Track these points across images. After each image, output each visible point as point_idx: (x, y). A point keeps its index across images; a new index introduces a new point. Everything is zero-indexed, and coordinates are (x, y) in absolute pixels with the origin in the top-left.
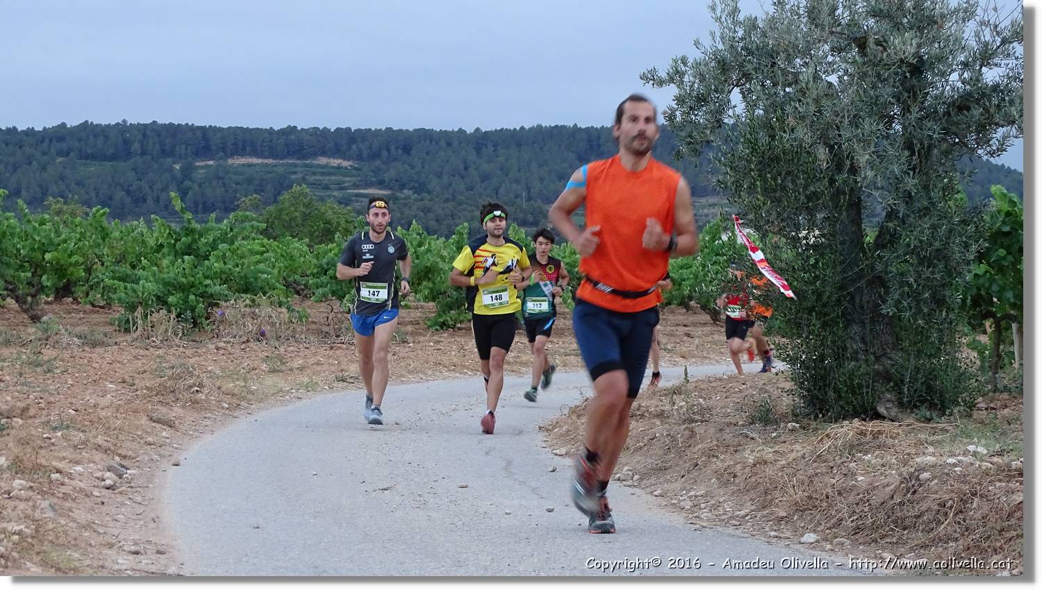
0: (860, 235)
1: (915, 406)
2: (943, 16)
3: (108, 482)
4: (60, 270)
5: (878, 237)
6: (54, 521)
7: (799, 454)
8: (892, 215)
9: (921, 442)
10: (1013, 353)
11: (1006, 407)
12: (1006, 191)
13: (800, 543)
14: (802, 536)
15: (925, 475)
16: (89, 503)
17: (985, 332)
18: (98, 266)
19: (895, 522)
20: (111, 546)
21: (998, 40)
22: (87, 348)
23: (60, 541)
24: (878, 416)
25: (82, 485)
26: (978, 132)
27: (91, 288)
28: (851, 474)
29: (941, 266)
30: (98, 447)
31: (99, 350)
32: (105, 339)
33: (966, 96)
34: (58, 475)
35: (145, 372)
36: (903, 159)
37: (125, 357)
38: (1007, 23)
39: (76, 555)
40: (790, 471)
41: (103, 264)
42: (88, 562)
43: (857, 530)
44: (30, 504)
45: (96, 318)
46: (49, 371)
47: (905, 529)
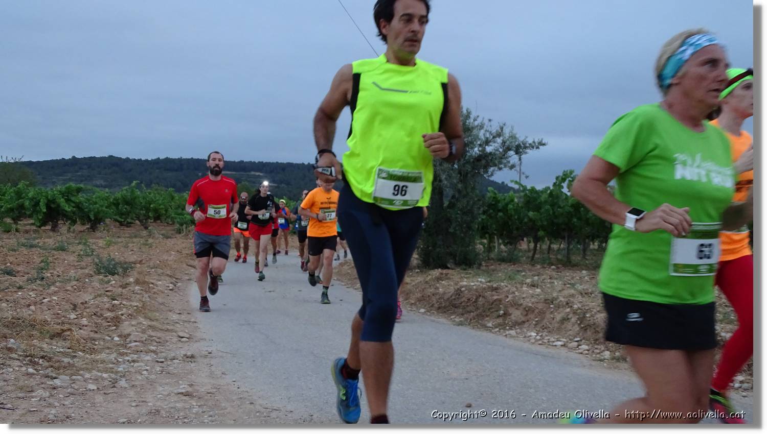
0: (442, 204)
1: (461, 265)
2: (473, 128)
3: (171, 288)
4: (156, 210)
5: (449, 204)
6: (150, 302)
7: (419, 281)
8: (453, 197)
9: (462, 277)
10: (494, 247)
11: (492, 265)
12: (493, 189)
13: (419, 312)
14: (420, 310)
15: (463, 289)
16: (163, 295)
17: (486, 238)
18: (170, 210)
19: (452, 305)
20: (170, 311)
21: (492, 137)
22: (165, 239)
23: (152, 309)
24: (448, 268)
25: (160, 288)
26: (484, 169)
27: (167, 217)
28: (437, 288)
29: (470, 216)
30: (168, 275)
31: (169, 239)
32: (172, 236)
33: (480, 156)
34: (152, 285)
35: (186, 248)
36: (458, 178)
37: (179, 243)
38: (495, 131)
39: (158, 314)
40: (416, 287)
41: (172, 209)
42: (161, 317)
43: (439, 308)
44: (141, 295)
45: (168, 228)
46: (151, 247)
47: (456, 308)
